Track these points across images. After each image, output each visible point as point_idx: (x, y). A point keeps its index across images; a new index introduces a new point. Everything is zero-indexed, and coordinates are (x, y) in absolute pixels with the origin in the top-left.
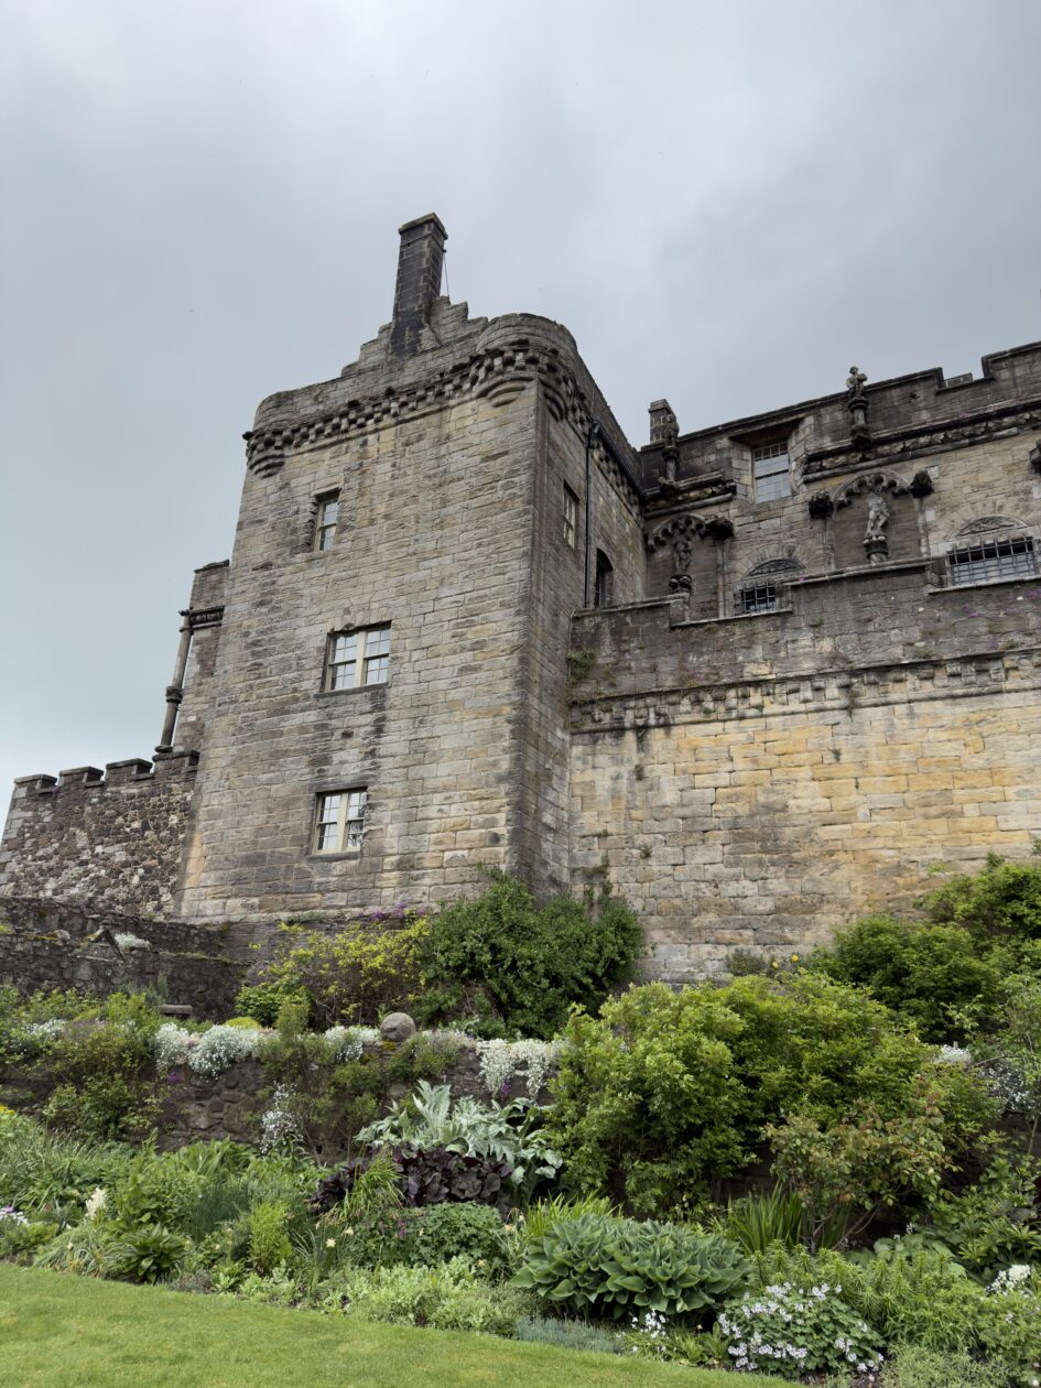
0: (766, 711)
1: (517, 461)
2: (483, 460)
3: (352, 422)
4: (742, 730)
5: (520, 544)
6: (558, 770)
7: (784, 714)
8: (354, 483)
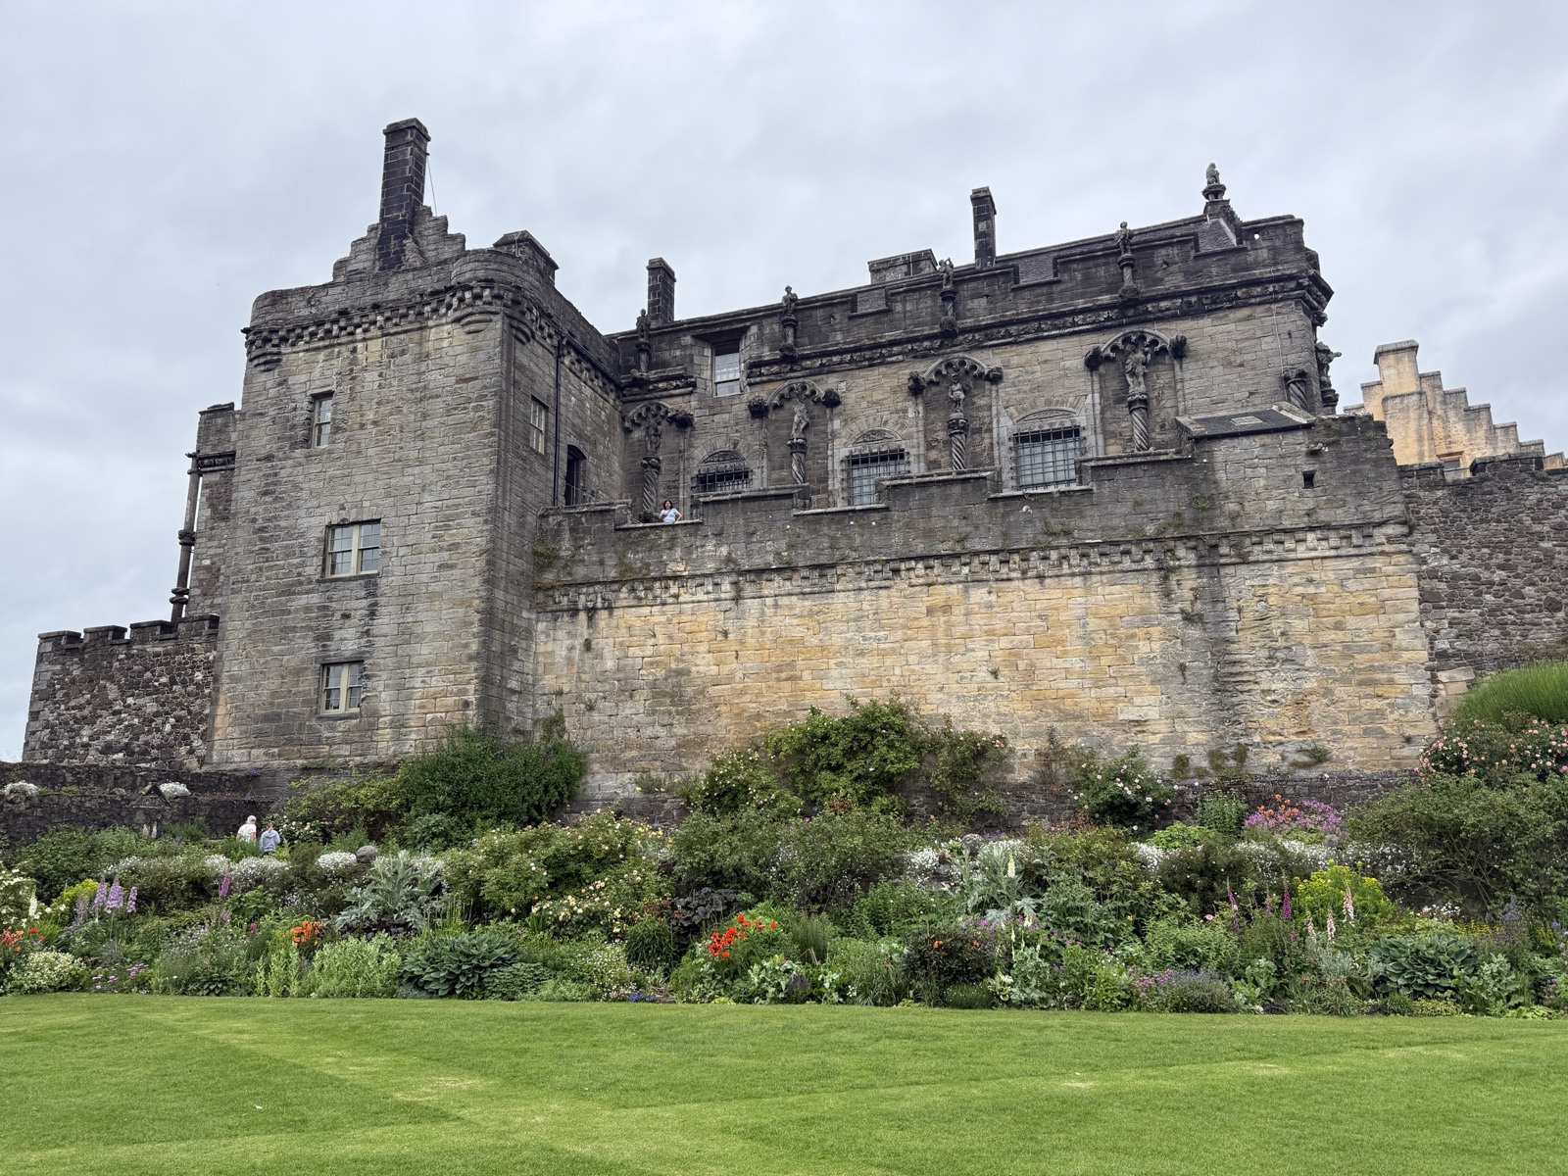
0: (681, 599)
1: (485, 387)
2: (457, 382)
3: (342, 329)
4: (663, 613)
5: (487, 463)
6: (524, 644)
7: (693, 602)
8: (346, 387)
